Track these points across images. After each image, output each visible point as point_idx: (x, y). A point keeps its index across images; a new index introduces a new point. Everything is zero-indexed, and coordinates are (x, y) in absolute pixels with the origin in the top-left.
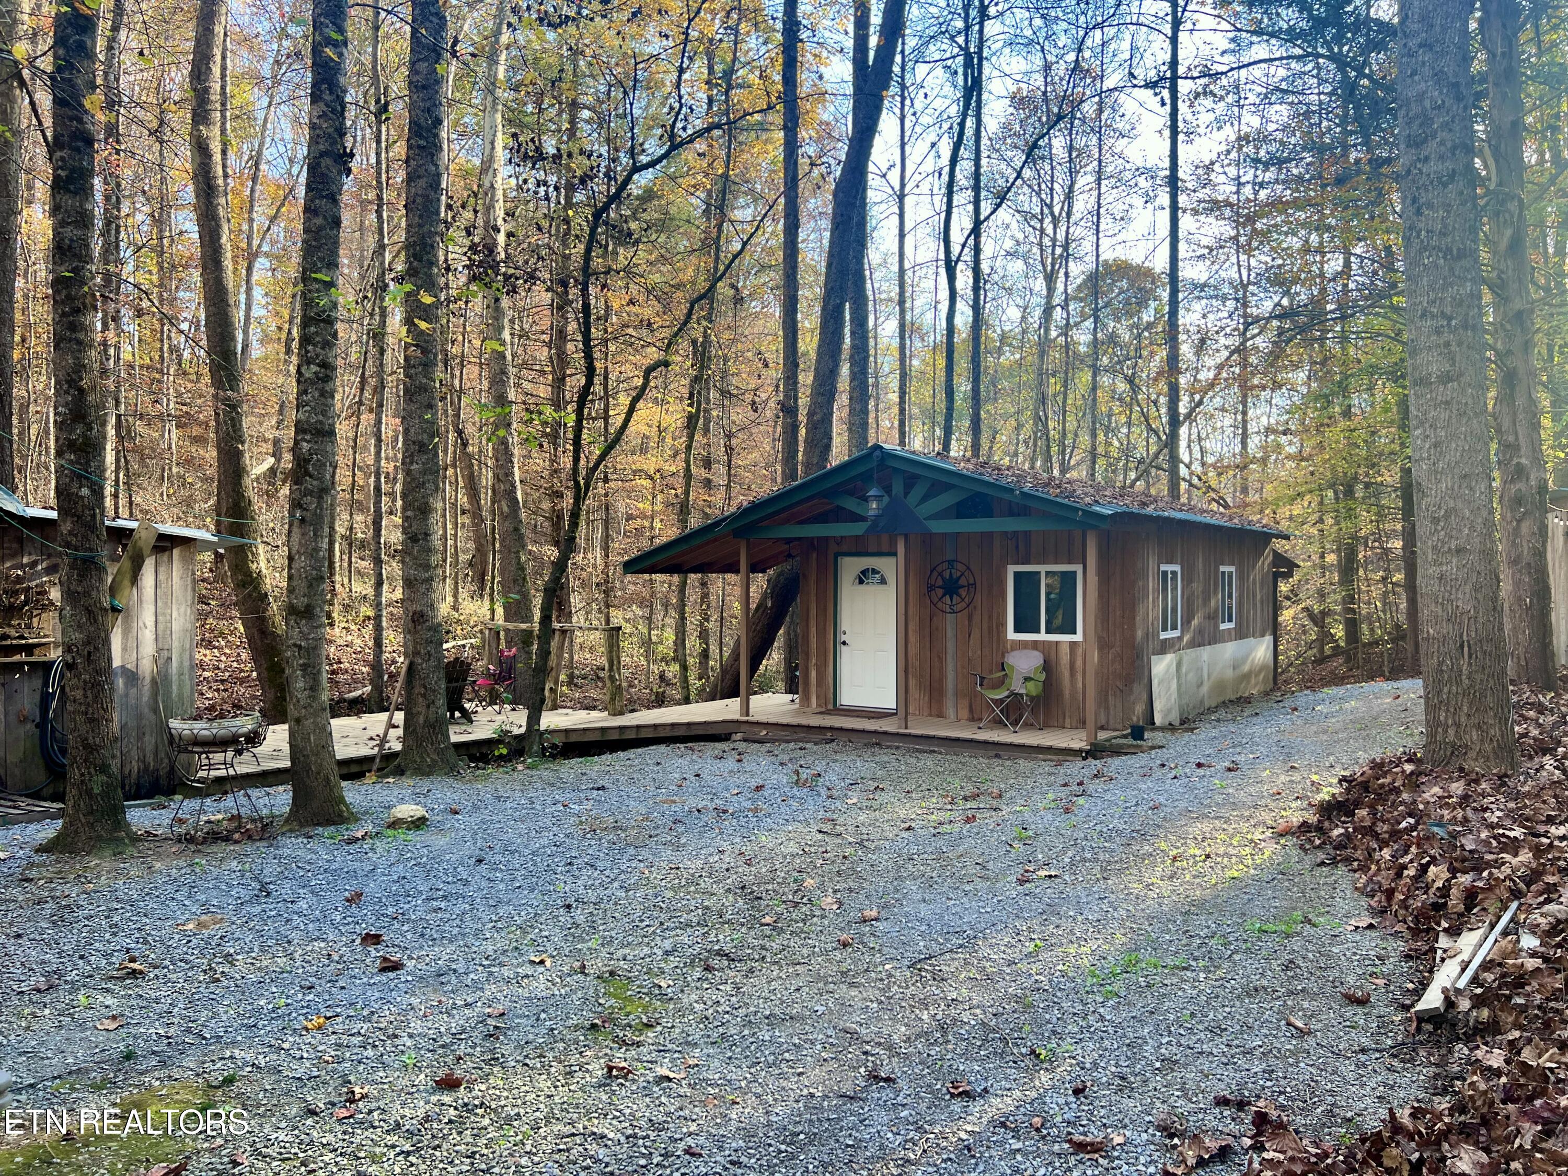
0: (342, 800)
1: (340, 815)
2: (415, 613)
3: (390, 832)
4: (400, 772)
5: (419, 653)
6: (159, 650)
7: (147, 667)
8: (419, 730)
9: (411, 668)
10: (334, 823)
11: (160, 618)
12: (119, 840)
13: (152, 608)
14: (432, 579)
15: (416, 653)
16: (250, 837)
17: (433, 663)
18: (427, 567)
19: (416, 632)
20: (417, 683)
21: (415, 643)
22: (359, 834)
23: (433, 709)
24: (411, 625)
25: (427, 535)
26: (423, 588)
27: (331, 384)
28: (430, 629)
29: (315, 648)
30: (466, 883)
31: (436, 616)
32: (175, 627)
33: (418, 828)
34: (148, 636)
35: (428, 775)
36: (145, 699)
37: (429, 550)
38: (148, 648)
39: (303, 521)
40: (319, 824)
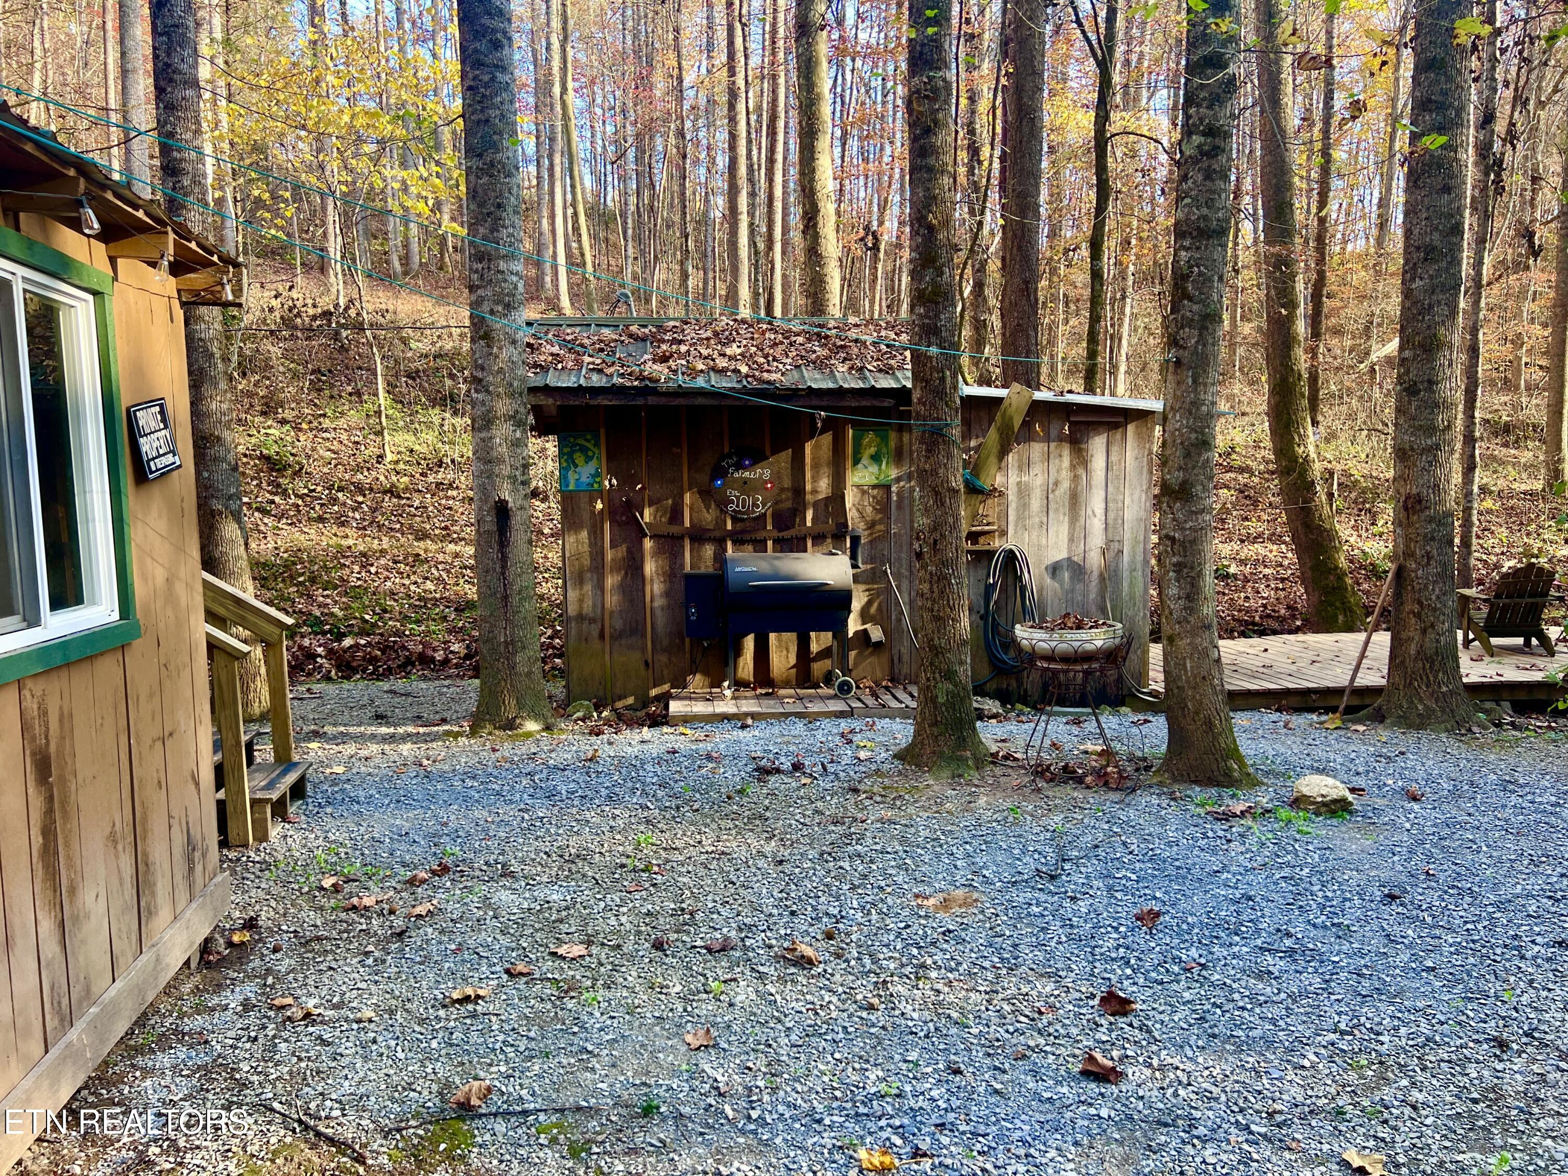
0: (1234, 753)
1: (1228, 774)
2: (1408, 497)
3: (1284, 813)
4: (1379, 718)
5: (1412, 555)
6: (1109, 542)
7: (1095, 561)
8: (1409, 664)
9: (1400, 573)
10: (1219, 785)
11: (1111, 505)
12: (962, 760)
13: (1102, 494)
14: (1438, 447)
15: (1409, 554)
16: (1106, 784)
17: (1433, 570)
18: (1431, 429)
19: (1410, 524)
20: (1408, 597)
21: (1408, 540)
22: (1238, 808)
23: (1431, 635)
24: (1403, 515)
25: (1431, 383)
26: (1422, 462)
27: (1223, 159)
28: (1431, 520)
29: (1193, 542)
30: (1343, 932)
31: (1441, 502)
32: (1128, 515)
33: (1333, 813)
34: (1096, 525)
35: (1420, 727)
36: (1092, 596)
37: (1435, 405)
38: (1097, 539)
39: (1178, 363)
40: (1196, 782)
